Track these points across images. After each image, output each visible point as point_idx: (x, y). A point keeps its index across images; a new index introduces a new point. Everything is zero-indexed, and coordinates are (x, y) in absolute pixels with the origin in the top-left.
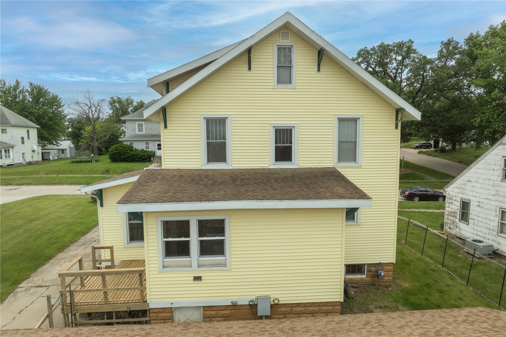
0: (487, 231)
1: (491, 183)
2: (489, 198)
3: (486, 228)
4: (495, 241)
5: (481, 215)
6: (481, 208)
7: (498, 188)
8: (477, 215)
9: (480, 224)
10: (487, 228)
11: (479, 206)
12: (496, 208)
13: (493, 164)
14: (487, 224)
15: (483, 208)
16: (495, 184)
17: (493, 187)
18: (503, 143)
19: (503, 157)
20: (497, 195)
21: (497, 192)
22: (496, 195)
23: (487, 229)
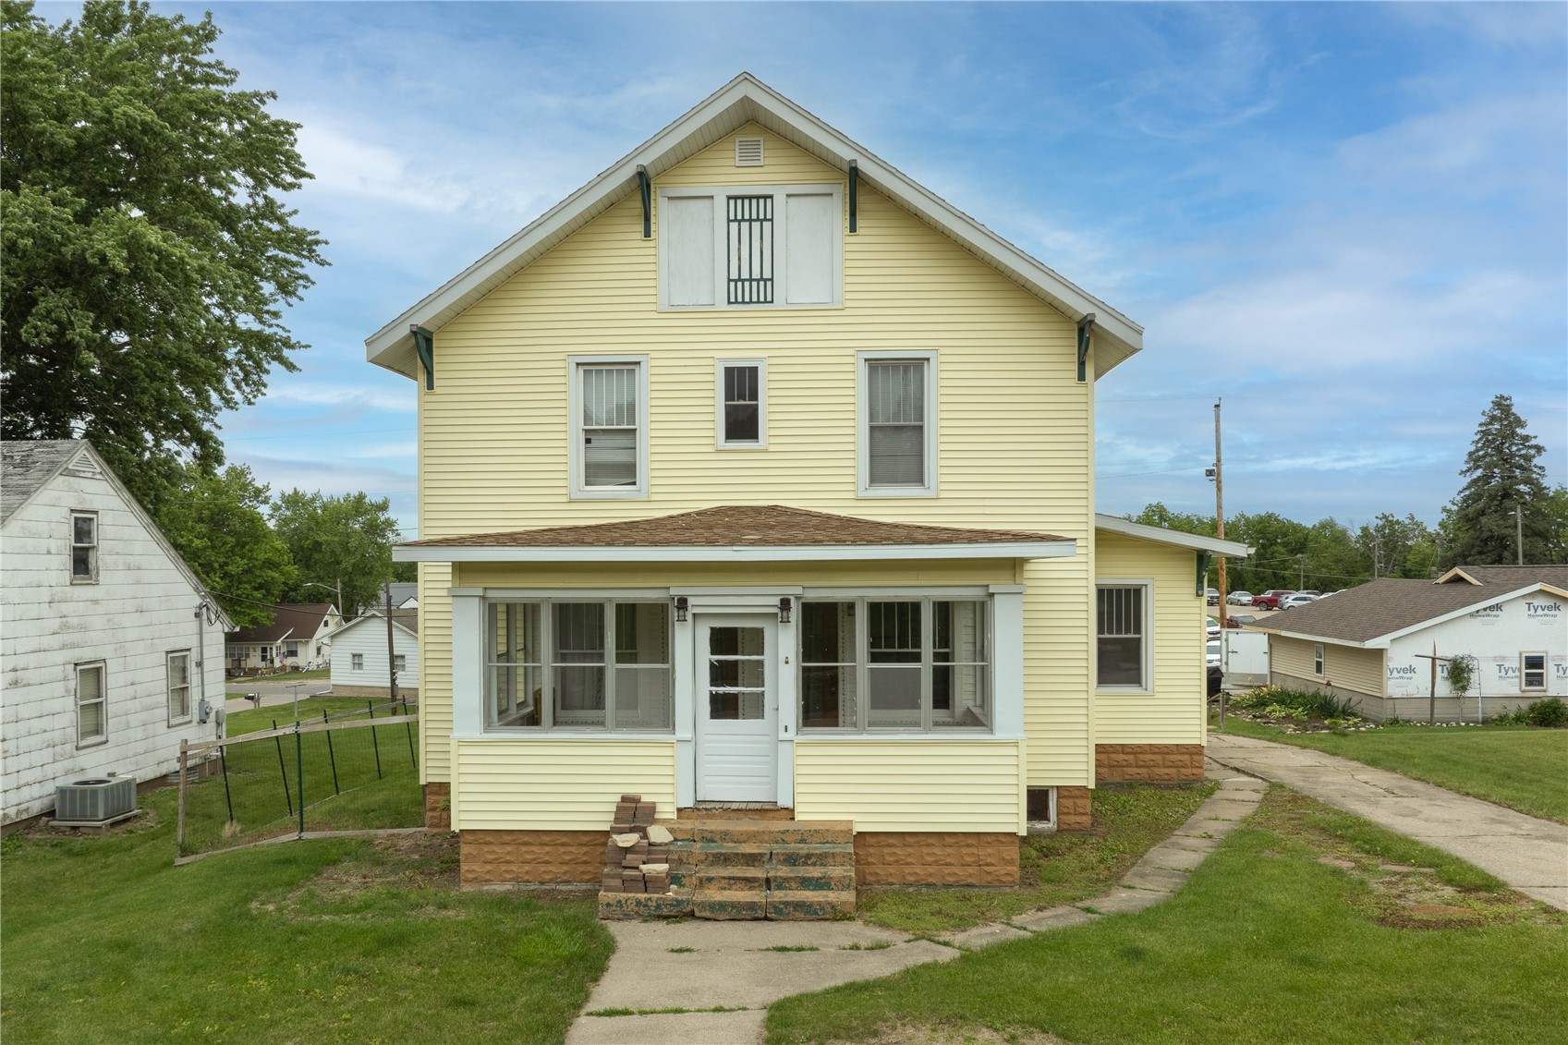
0: (47, 755)
1: (45, 594)
2: (43, 648)
3: (44, 746)
4: (72, 770)
5: (24, 712)
6: (24, 686)
7: (64, 608)
8: (11, 719)
9: (25, 743)
10: (46, 744)
11: (15, 684)
12: (64, 671)
13: (47, 536)
14: (45, 731)
15: (29, 685)
16: (56, 598)
17: (50, 607)
18: (70, 470)
19: (72, 511)
20: (65, 627)
21: (64, 620)
22: (62, 630)
23: (46, 747)
